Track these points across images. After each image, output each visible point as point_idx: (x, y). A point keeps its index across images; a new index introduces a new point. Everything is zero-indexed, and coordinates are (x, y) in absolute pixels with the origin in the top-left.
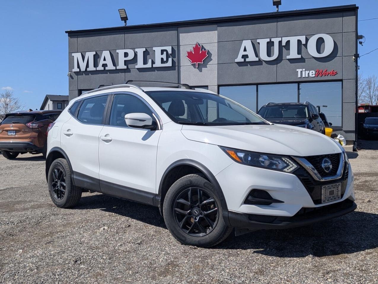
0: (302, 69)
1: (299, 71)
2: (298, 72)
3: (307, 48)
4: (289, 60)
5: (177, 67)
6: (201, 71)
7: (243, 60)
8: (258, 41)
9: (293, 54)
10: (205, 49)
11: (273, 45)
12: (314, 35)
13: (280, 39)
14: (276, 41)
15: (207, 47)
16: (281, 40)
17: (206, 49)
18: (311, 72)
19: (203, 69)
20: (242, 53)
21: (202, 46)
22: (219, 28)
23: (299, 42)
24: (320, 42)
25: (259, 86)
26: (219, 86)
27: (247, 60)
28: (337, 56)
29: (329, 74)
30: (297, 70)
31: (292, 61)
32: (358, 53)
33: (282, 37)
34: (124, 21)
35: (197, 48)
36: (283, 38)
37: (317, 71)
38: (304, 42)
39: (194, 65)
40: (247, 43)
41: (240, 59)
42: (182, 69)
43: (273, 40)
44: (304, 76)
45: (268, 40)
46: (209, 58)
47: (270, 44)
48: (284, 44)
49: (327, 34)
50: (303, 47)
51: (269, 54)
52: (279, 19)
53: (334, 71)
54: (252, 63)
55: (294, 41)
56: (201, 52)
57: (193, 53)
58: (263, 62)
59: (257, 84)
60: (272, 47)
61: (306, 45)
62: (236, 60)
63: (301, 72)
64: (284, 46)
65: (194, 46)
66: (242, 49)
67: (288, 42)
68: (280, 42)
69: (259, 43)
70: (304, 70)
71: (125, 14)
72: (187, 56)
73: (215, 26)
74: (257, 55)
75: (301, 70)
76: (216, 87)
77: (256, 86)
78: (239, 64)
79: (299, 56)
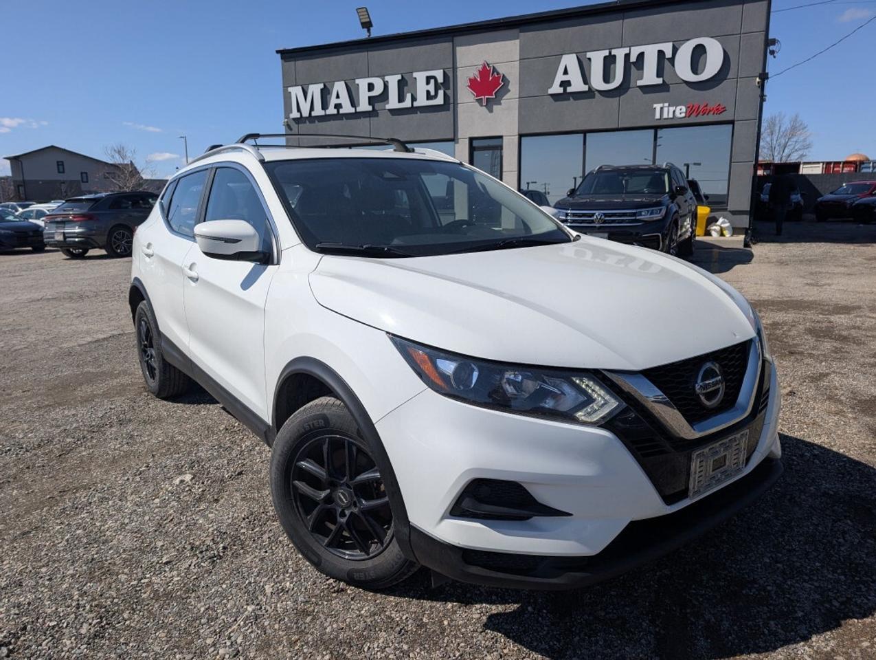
0: (664, 102)
1: (658, 106)
2: (655, 109)
3: (673, 65)
4: (641, 87)
5: (451, 106)
6: (491, 111)
7: (561, 90)
8: (589, 55)
9: (650, 76)
10: (498, 74)
11: (614, 62)
12: (688, 40)
13: (626, 50)
14: (620, 53)
15: (502, 70)
16: (628, 52)
17: (501, 72)
18: (679, 108)
19: (495, 107)
20: (560, 77)
21: (494, 68)
22: (522, 34)
23: (661, 54)
24: (699, 53)
25: (588, 135)
26: (521, 136)
27: (569, 90)
28: (728, 77)
29: (710, 111)
30: (655, 106)
31: (647, 89)
32: (767, 71)
33: (630, 47)
34: (366, 30)
35: (485, 71)
36: (632, 48)
37: (689, 107)
38: (669, 54)
39: (480, 101)
40: (570, 61)
41: (556, 89)
42: (460, 108)
43: (614, 52)
44: (665, 116)
45: (606, 53)
46: (505, 89)
47: (609, 61)
48: (633, 59)
49: (712, 37)
50: (667, 63)
51: (607, 78)
52: (626, 14)
53: (719, 105)
54: (578, 95)
55: (651, 52)
56: (491, 78)
57: (479, 79)
58: (596, 93)
59: (585, 132)
60: (612, 66)
61: (672, 60)
62: (551, 91)
63: (662, 109)
64: (633, 63)
65: (480, 68)
66: (561, 70)
67: (641, 56)
68: (627, 56)
69: (589, 59)
70: (667, 104)
71: (367, 16)
72: (468, 86)
73: (515, 31)
74: (586, 80)
75: (661, 105)
76: (516, 138)
77: (582, 135)
78: (556, 97)
79: (660, 81)
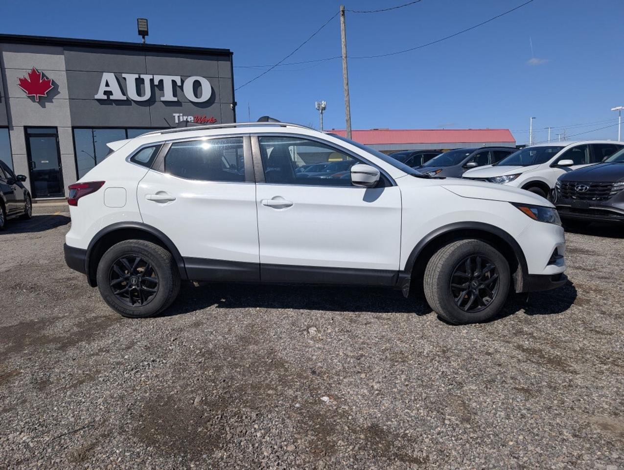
0: (180, 113)
1: (176, 115)
2: (174, 116)
3: (183, 91)
4: (163, 102)
5: (3, 99)
6: (44, 106)
7: (105, 97)
8: (124, 75)
9: (168, 96)
10: (47, 78)
11: (144, 83)
12: (190, 76)
13: (151, 77)
14: (147, 78)
15: (51, 76)
16: (152, 78)
17: (50, 78)
18: (189, 117)
19: (47, 104)
20: (103, 88)
21: (43, 73)
22: (66, 52)
23: (174, 82)
24: (197, 85)
25: (129, 130)
26: (73, 128)
27: (111, 97)
28: (216, 102)
29: (208, 121)
30: (174, 114)
31: (167, 103)
32: (235, 101)
33: (153, 75)
35: (34, 75)
36: (155, 76)
37: (195, 117)
38: (179, 83)
39: (33, 99)
40: (109, 77)
41: (100, 95)
42: (12, 102)
43: (142, 76)
44: (181, 120)
45: (137, 76)
46: (56, 90)
47: (139, 82)
48: (156, 83)
49: (204, 77)
50: (178, 89)
51: (139, 92)
52: (147, 53)
54: (118, 102)
55: (168, 81)
56: (41, 81)
57: (29, 81)
58: (132, 102)
59: (126, 128)
60: (142, 85)
61: (181, 87)
62: (97, 97)
63: (179, 117)
64: (156, 85)
65: (30, 72)
66: (103, 83)
67: (161, 81)
68: (152, 81)
69: (125, 79)
70: (181, 114)
72: (20, 85)
73: (60, 49)
74: (124, 93)
75: (178, 114)
76: (70, 130)
77: (124, 130)
78: (100, 101)
79: (175, 99)
